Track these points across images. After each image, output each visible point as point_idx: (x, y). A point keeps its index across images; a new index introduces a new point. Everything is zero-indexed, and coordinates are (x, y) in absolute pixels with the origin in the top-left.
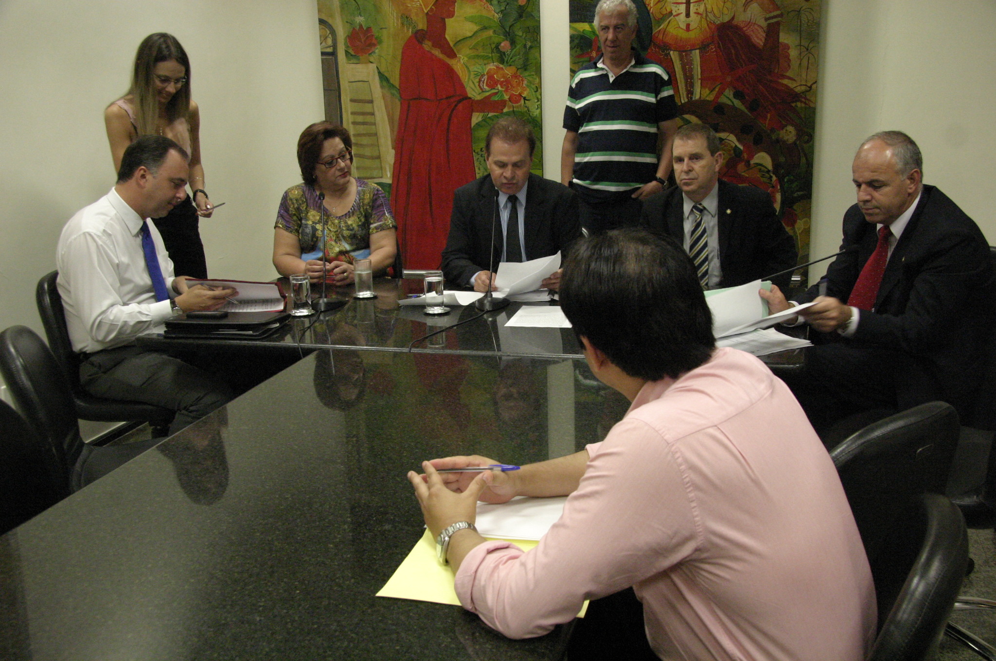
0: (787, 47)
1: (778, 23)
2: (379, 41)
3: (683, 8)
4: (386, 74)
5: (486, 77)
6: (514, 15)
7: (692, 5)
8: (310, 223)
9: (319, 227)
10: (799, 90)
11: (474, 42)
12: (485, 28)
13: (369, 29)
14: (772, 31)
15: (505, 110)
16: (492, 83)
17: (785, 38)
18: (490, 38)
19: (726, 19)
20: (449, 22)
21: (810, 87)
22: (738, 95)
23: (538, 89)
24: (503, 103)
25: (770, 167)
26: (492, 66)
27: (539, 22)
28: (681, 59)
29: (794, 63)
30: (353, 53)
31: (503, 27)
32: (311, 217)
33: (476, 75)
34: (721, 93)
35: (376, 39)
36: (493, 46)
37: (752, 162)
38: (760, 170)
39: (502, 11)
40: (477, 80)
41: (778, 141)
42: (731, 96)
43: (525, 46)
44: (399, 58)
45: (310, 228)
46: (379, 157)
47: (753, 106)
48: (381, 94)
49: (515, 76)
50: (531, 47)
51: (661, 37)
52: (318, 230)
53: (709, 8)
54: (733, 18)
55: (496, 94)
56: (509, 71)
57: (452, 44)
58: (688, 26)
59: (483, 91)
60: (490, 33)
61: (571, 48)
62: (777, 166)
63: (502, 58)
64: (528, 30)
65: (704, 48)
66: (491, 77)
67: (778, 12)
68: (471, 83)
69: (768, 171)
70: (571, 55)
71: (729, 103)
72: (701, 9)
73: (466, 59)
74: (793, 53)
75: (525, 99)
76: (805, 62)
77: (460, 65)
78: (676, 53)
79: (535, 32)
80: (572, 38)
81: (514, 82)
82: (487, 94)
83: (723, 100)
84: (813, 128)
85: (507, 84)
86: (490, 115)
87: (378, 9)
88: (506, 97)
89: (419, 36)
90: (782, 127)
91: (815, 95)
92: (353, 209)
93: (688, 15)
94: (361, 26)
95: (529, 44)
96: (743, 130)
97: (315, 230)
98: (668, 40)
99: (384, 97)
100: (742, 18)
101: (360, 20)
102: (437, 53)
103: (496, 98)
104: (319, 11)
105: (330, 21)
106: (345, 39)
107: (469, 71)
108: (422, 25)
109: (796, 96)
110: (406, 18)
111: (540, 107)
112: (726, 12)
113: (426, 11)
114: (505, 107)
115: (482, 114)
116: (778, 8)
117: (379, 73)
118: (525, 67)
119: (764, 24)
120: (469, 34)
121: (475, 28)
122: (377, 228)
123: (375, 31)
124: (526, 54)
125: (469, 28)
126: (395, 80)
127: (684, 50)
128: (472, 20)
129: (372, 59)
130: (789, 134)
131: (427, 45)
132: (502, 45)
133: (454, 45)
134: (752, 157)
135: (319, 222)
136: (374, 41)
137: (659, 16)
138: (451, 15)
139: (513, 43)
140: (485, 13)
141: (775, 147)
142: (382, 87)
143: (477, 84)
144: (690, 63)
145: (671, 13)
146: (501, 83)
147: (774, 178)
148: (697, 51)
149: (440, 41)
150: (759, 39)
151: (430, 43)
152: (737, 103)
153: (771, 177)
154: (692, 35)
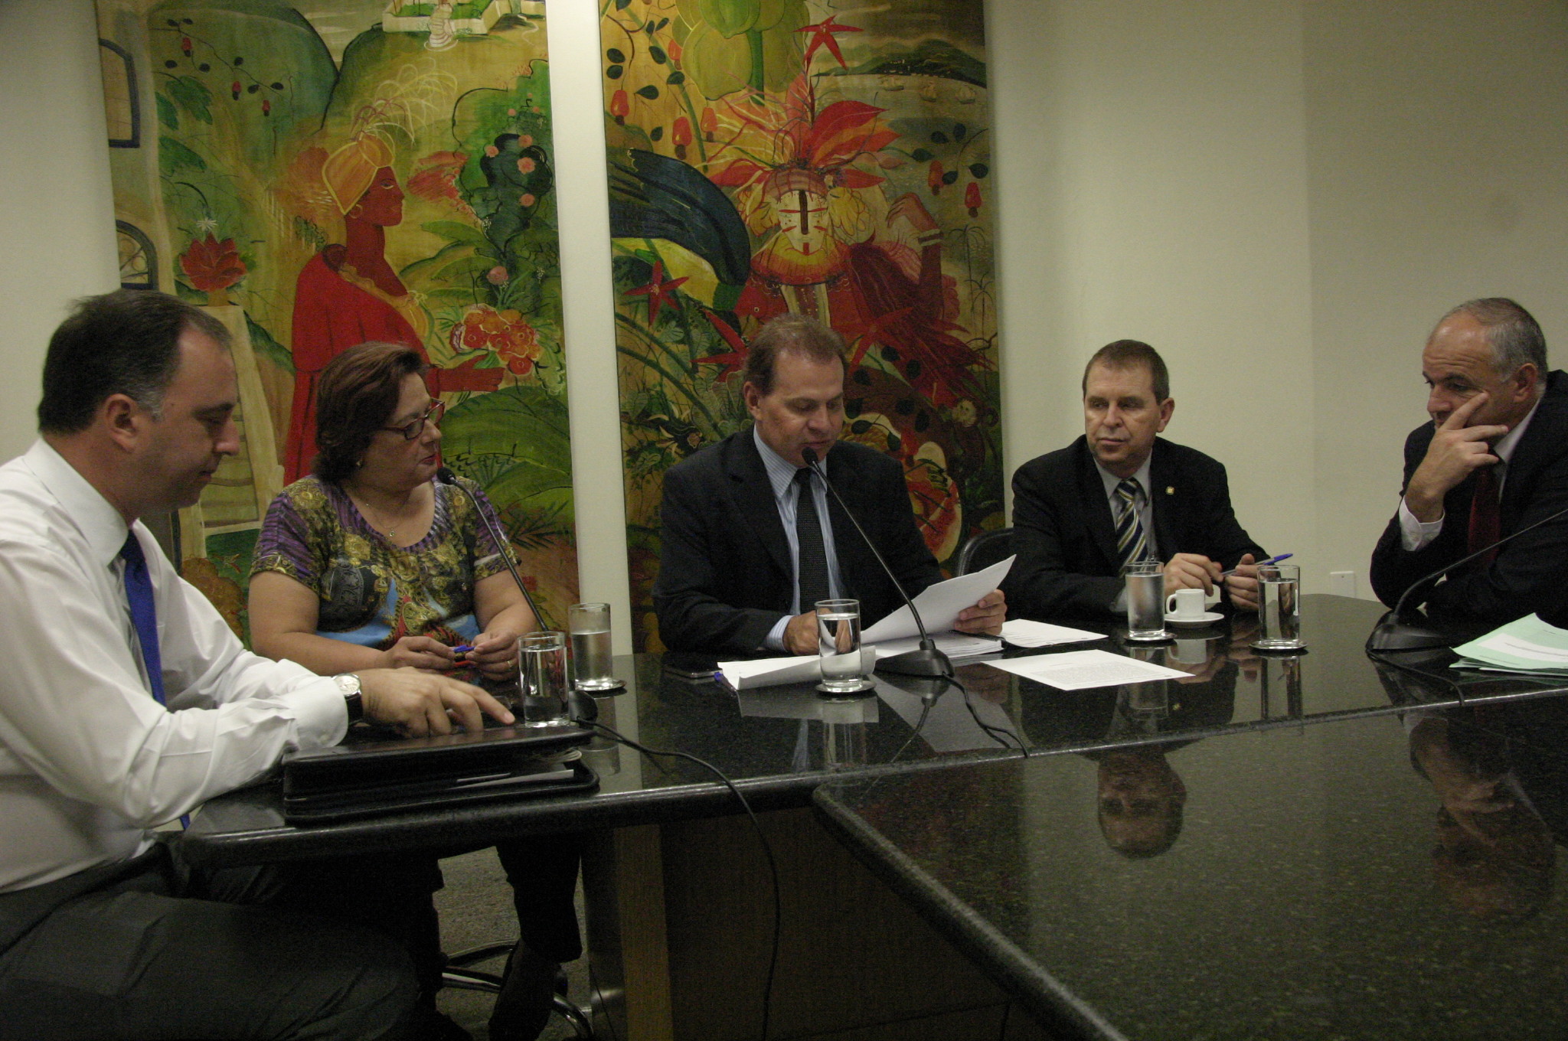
0: (953, 282)
1: (937, 247)
2: (251, 266)
3: (796, 218)
4: (263, 325)
5: (463, 329)
6: (514, 223)
7: (810, 215)
8: (355, 562)
9: (377, 570)
10: (974, 345)
11: (440, 266)
12: (458, 244)
13: (228, 242)
14: (930, 257)
15: (502, 386)
16: (476, 338)
17: (949, 269)
18: (469, 260)
19: (863, 238)
20: (391, 233)
21: (989, 342)
22: (889, 354)
23: (560, 348)
24: (498, 374)
25: (943, 465)
26: (474, 310)
27: (556, 234)
28: (799, 298)
29: (965, 308)
30: (192, 286)
31: (492, 240)
32: (352, 550)
33: (445, 325)
34: (862, 351)
35: (243, 260)
36: (476, 275)
37: (916, 458)
38: (929, 470)
39: (490, 216)
40: (448, 334)
41: (951, 423)
42: (879, 357)
43: (534, 274)
44: (292, 296)
45: (360, 575)
46: (250, 481)
47: (912, 369)
48: (254, 364)
49: (518, 326)
50: (545, 277)
51: (764, 263)
52: (377, 577)
53: (837, 221)
54: (872, 238)
55: (483, 357)
56: (506, 318)
57: (396, 271)
58: (806, 246)
59: (459, 353)
60: (470, 251)
61: (616, 280)
62: (952, 461)
63: (493, 295)
64: (538, 249)
65: (832, 281)
66: (473, 329)
67: (937, 231)
68: (435, 338)
69: (941, 471)
70: (616, 290)
71: (875, 366)
72: (825, 221)
73: (424, 297)
74: (962, 291)
75: (537, 365)
76: (978, 303)
77: (411, 308)
78: (791, 288)
79: (549, 251)
80: (617, 264)
81: (517, 336)
82: (467, 358)
83: (866, 361)
84: (998, 403)
85: (503, 339)
86: (474, 394)
87: (245, 205)
88: (503, 363)
89: (331, 257)
90: (956, 402)
91: (996, 353)
92: (436, 527)
93: (805, 230)
94: (210, 237)
95: (541, 272)
96: (901, 409)
97: (370, 579)
98: (776, 267)
99: (259, 368)
100: (886, 237)
101: (206, 224)
102: (368, 286)
103: (483, 365)
104: (118, 206)
105: (141, 226)
106: (176, 260)
107: (432, 319)
108: (337, 236)
109: (972, 356)
110: (303, 224)
111: (563, 379)
112: (861, 226)
113: (345, 213)
114: (500, 379)
115: (457, 395)
116: (936, 226)
117: (250, 322)
118: (536, 311)
119: (918, 247)
120: (430, 253)
121: (442, 243)
122: (489, 567)
123: (241, 249)
124: (538, 288)
125: (429, 245)
126: (284, 334)
127: (802, 284)
128: (434, 229)
129: (233, 298)
130: (966, 413)
131: (348, 273)
132: (493, 272)
133: (402, 272)
134: (915, 449)
135: (374, 561)
136: (238, 265)
137: (760, 230)
138: (396, 219)
139: (513, 270)
140: (459, 219)
141: (948, 434)
142: (256, 349)
143: (447, 342)
144: (813, 305)
145: (778, 225)
146: (493, 339)
147: (950, 481)
148: (823, 286)
149: (373, 264)
150: (912, 269)
151: (354, 269)
152: (888, 367)
153: (945, 480)
154: (813, 260)
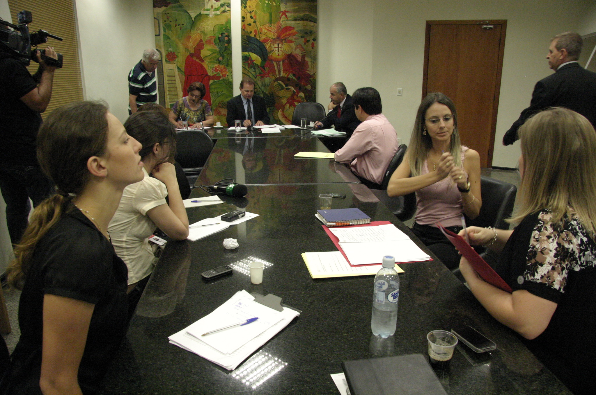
0: (307, 62)
1: (305, 55)
2: (177, 56)
3: (277, 49)
4: (180, 67)
5: (214, 69)
6: (224, 49)
7: (279, 48)
8: (185, 112)
9: (188, 114)
10: (311, 74)
11: (210, 57)
12: (214, 53)
13: (174, 53)
14: (303, 57)
15: (221, 79)
16: (216, 70)
17: (307, 59)
18: (216, 56)
19: (290, 53)
20: (202, 51)
21: (315, 74)
22: (294, 75)
23: (231, 72)
24: (220, 77)
25: (304, 97)
26: (216, 65)
27: (231, 51)
28: (277, 64)
29: (310, 67)
30: (168, 60)
31: (220, 53)
32: (185, 110)
33: (211, 68)
34: (289, 75)
35: (176, 56)
36: (217, 59)
37: (299, 95)
38: (301, 98)
39: (220, 48)
40: (211, 69)
41: (306, 89)
42: (292, 76)
43: (227, 59)
44: (185, 62)
46: (177, 95)
47: (299, 78)
48: (178, 74)
49: (224, 68)
50: (229, 59)
51: (270, 57)
53: (285, 49)
54: (292, 53)
55: (217, 74)
56: (222, 67)
57: (203, 58)
58: (279, 54)
59: (213, 73)
60: (216, 54)
61: (242, 60)
62: (306, 96)
63: (220, 62)
64: (228, 54)
65: (283, 61)
66: (216, 68)
67: (305, 52)
68: (209, 71)
69: (303, 98)
70: (242, 62)
71: (291, 77)
72: (282, 50)
73: (207, 63)
74: (309, 64)
75: (227, 75)
76: (313, 67)
77: (205, 65)
78: (275, 62)
79: (230, 54)
80: (243, 57)
81: (224, 70)
82: (215, 74)
83: (290, 77)
84: (316, 86)
85: (221, 71)
86: (216, 80)
87: (177, 46)
88: (221, 75)
89: (191, 55)
90: (307, 85)
91: (316, 76)
92: (199, 108)
93: (278, 51)
94: (171, 52)
95: (228, 58)
96: (296, 86)
97: (186, 115)
98: (273, 58)
99: (179, 75)
100: (294, 53)
101: (170, 49)
102: (198, 60)
103: (217, 75)
104: (156, 46)
105: (160, 50)
106: (165, 56)
107: (209, 67)
108: (192, 51)
109: (310, 76)
110: (187, 49)
111: (232, 78)
112: (289, 50)
113: (194, 47)
114: (220, 78)
115: (213, 80)
116: (305, 51)
117: (177, 67)
118: (227, 65)
119: (301, 55)
120: (209, 55)
121: (211, 53)
122: (207, 115)
123: (176, 54)
124: (228, 61)
125: (208, 53)
126: (183, 69)
127: (277, 61)
128: (209, 50)
129: (175, 62)
130: (309, 87)
131: (194, 58)
132: (220, 58)
133: (204, 58)
134: (298, 94)
135: (188, 112)
136: (176, 57)
137: (270, 51)
138: (203, 48)
139: (223, 58)
140: (214, 48)
141: (305, 91)
142: (178, 71)
143: (211, 71)
144: (279, 65)
145: (273, 50)
146: (220, 70)
147: (305, 100)
148: (281, 62)
149: (199, 57)
150: (299, 59)
151: (195, 57)
152: (294, 78)
153: (304, 100)
154: (280, 57)
